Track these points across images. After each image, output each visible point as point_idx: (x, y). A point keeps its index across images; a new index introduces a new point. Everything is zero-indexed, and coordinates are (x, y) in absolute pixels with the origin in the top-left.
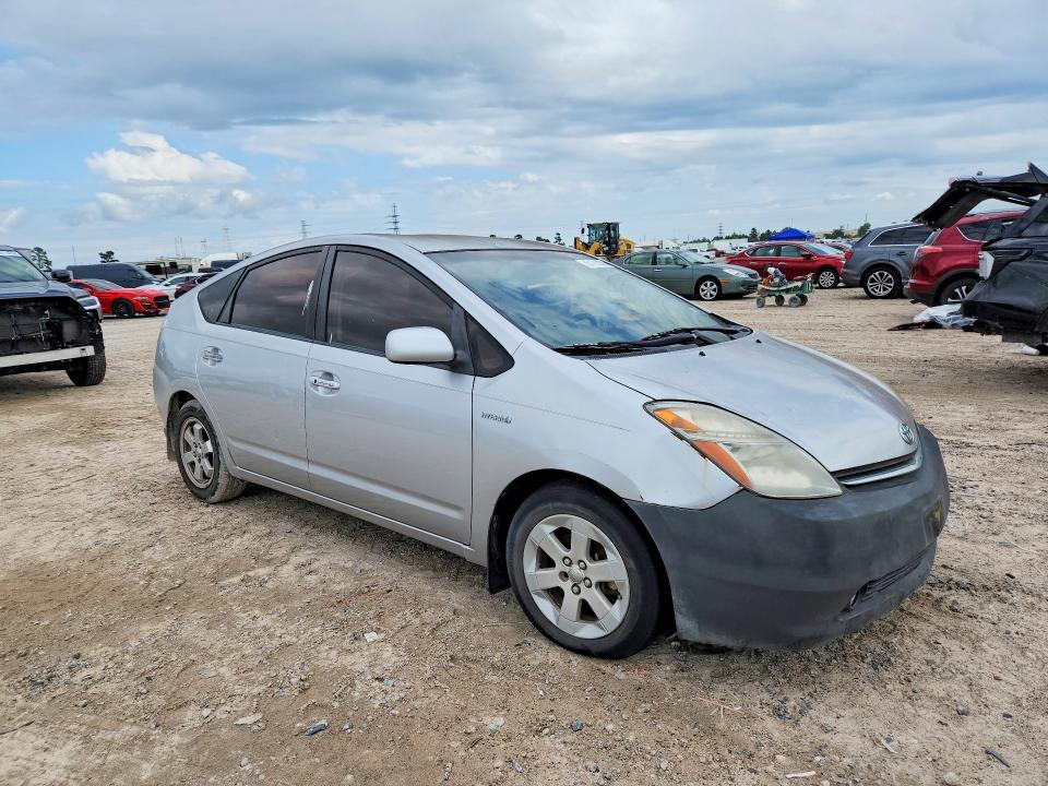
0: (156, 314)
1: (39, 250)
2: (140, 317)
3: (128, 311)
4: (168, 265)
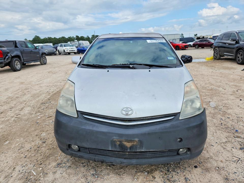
0: (185, 49)
1: (182, 34)
2: (181, 50)
3: (178, 48)
4: (202, 37)
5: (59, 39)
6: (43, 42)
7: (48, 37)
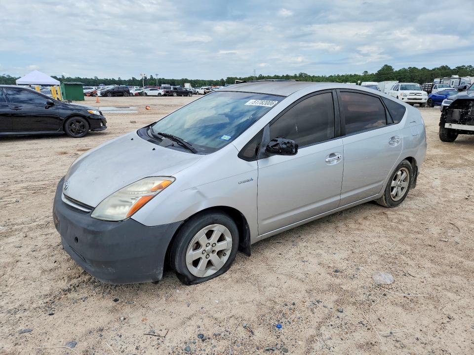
5: (433, 72)
6: (396, 77)
7: (410, 68)
